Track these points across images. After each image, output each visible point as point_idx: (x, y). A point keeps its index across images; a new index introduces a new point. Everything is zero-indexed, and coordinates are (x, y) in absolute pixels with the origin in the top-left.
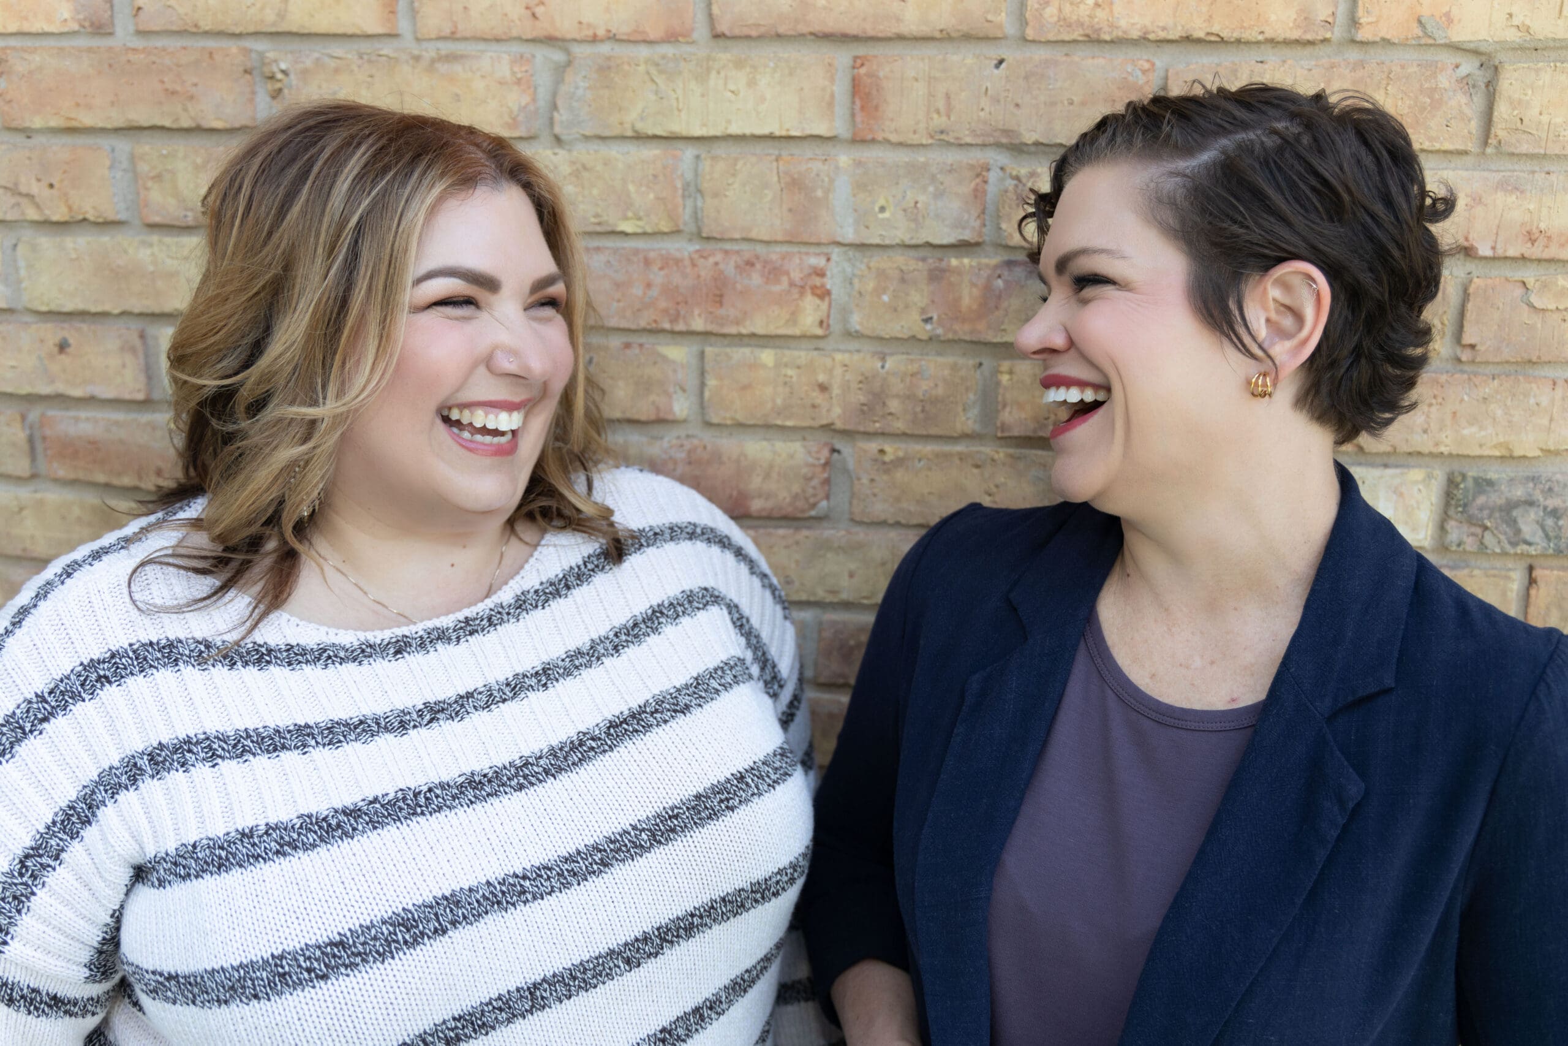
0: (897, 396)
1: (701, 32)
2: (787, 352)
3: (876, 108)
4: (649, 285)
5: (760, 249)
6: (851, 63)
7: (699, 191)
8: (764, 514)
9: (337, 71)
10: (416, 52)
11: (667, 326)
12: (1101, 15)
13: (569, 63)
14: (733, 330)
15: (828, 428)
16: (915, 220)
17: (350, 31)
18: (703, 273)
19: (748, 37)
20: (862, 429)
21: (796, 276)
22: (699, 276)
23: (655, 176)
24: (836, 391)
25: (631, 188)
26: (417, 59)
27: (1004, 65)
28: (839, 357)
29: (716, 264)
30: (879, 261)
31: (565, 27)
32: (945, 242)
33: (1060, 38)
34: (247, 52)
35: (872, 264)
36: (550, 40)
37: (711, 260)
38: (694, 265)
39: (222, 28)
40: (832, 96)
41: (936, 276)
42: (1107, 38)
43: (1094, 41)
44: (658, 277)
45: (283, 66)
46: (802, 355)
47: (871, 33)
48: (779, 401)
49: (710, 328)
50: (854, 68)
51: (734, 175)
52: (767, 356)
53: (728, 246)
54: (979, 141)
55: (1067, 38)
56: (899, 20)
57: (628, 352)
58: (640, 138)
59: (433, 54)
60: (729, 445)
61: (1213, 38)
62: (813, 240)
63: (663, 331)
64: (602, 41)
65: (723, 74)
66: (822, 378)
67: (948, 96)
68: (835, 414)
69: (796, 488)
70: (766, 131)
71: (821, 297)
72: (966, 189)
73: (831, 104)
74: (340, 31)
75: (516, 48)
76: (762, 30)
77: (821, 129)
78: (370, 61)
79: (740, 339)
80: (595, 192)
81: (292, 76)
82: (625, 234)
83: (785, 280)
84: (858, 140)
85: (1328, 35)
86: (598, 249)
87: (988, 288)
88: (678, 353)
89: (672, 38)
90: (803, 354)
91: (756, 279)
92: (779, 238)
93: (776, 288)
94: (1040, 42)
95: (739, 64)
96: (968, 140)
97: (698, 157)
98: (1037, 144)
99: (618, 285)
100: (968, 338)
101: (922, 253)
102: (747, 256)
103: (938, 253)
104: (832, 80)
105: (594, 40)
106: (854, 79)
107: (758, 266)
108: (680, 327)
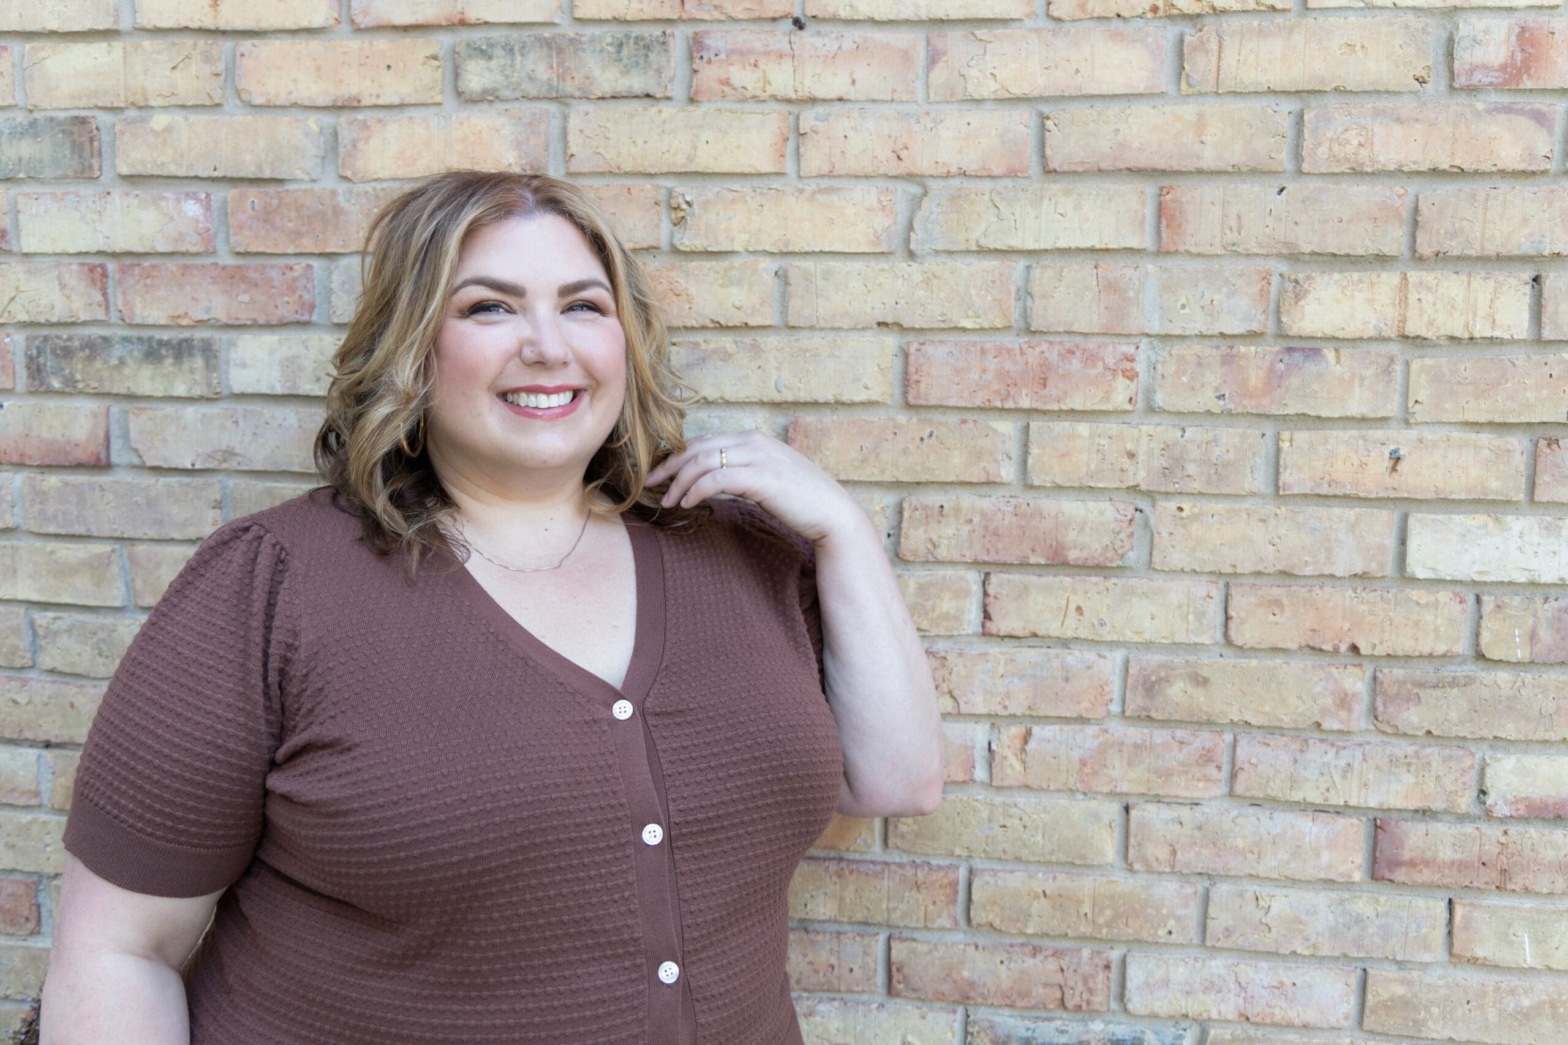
0: (1195, 461)
1: (1035, 169)
2: (1101, 425)
3: (1179, 226)
4: (984, 371)
5: (1078, 340)
6: (1158, 192)
7: (1030, 294)
8: (1080, 563)
9: (733, 201)
10: (801, 186)
11: (999, 404)
12: (1364, 153)
13: (926, 194)
14: (1055, 407)
15: (1134, 489)
16: (1212, 315)
17: (746, 171)
18: (1030, 361)
19: (1075, 173)
20: (1163, 489)
21: (1110, 361)
22: (1027, 363)
23: (993, 282)
24: (1141, 457)
25: (973, 291)
26: (801, 191)
27: (1285, 192)
28: (1144, 428)
29: (1042, 352)
30: (1178, 349)
31: (924, 166)
32: (1236, 332)
33: (1330, 171)
34: (658, 188)
35: (1173, 352)
36: (910, 177)
37: (1038, 349)
38: (1022, 353)
39: (641, 169)
40: (1144, 216)
41: (1227, 360)
42: (1369, 170)
43: (1358, 173)
44: (992, 364)
45: (688, 199)
46: (1112, 427)
47: (1176, 167)
48: (1093, 467)
49: (1035, 405)
50: (1160, 195)
51: (1060, 280)
52: (1083, 428)
53: (1051, 338)
54: (1264, 252)
55: (1336, 171)
56: (1199, 158)
57: (963, 426)
58: (983, 252)
59: (814, 187)
60: (1049, 504)
61: (1455, 170)
62: (1125, 332)
63: (997, 409)
64: (954, 176)
65: (1053, 201)
66: (1129, 446)
67: (1239, 217)
68: (1140, 476)
69: (1106, 541)
70: (1088, 245)
71: (1131, 378)
72: (1255, 289)
73: (1142, 224)
74: (739, 170)
75: (882, 184)
76: (1087, 166)
77: (1134, 243)
78: (761, 194)
79: (1060, 414)
80: (942, 295)
81: (695, 206)
82: (964, 330)
83: (1100, 365)
84: (1161, 252)
85: (1548, 167)
86: (941, 342)
87: (1271, 370)
88: (1007, 427)
89: (1012, 174)
90: (1114, 426)
91: (1076, 364)
92: (1097, 331)
93: (1093, 372)
94: (1314, 174)
95: (1067, 193)
96: (1255, 251)
97: (1028, 267)
98: (1313, 254)
99: (957, 371)
100: (1254, 411)
101: (1215, 342)
102: (1068, 345)
103: (1228, 342)
104: (1144, 204)
105: (948, 176)
106: (1160, 204)
107: (1078, 354)
108: (1010, 404)
